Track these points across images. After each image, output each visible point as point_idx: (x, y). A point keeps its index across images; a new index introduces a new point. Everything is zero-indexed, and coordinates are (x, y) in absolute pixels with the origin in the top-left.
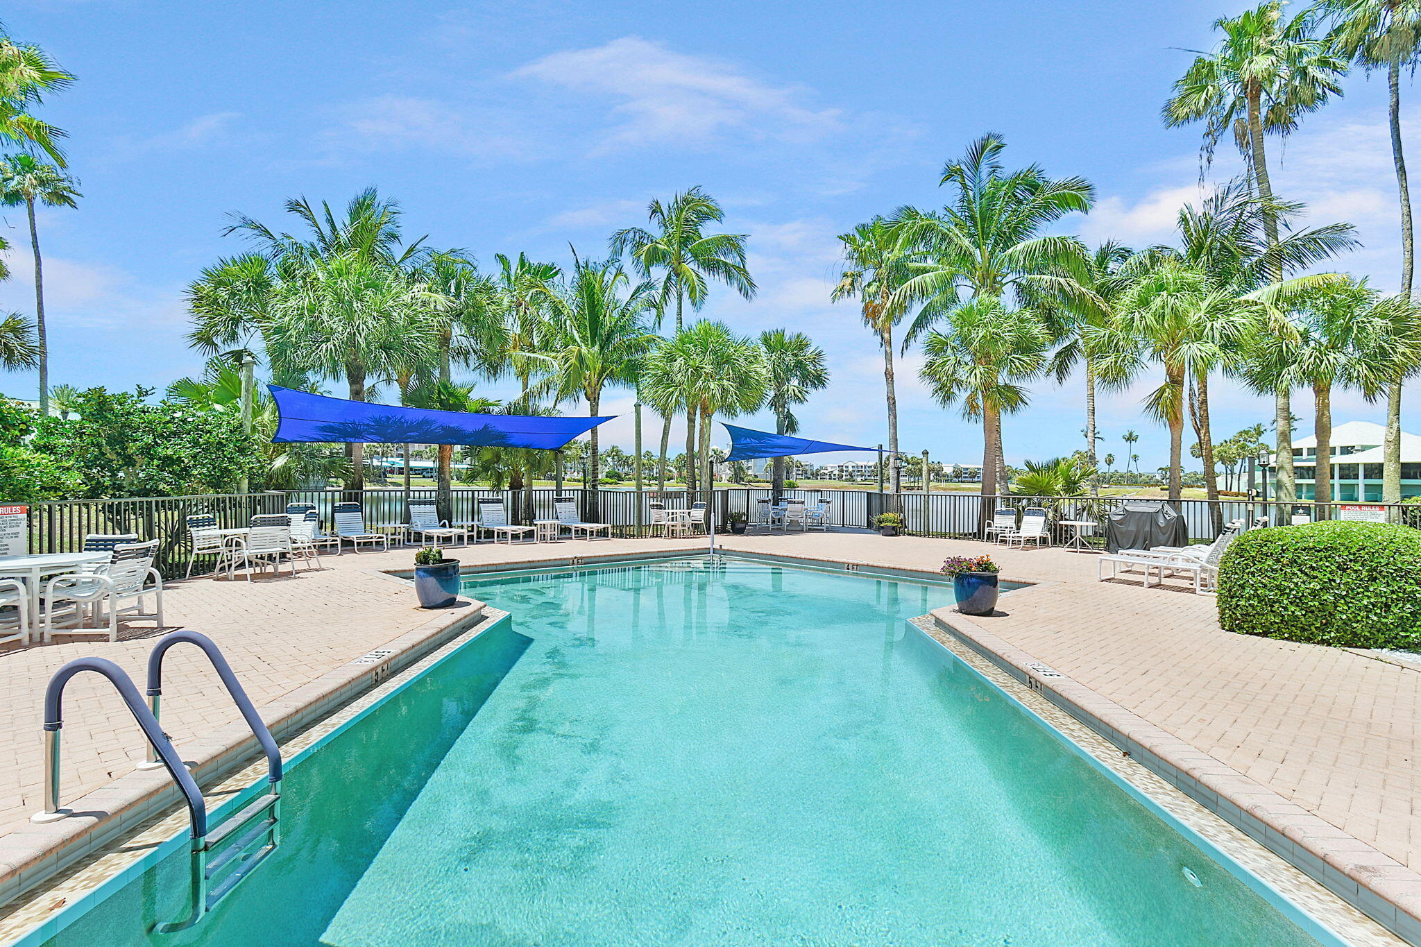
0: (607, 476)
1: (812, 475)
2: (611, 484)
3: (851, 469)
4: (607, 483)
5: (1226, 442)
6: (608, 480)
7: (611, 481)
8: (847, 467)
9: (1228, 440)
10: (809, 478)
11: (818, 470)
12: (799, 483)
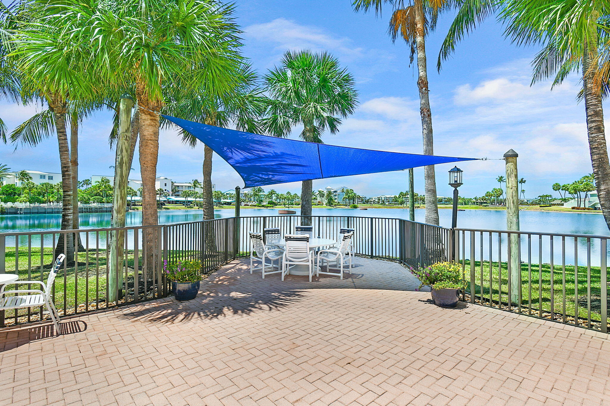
0: (268, 204)
1: (366, 202)
2: (270, 207)
3: (383, 199)
4: (268, 207)
5: (576, 182)
6: (269, 205)
7: (270, 206)
8: (381, 198)
9: (577, 181)
10: (364, 203)
11: (368, 200)
12: (359, 205)
